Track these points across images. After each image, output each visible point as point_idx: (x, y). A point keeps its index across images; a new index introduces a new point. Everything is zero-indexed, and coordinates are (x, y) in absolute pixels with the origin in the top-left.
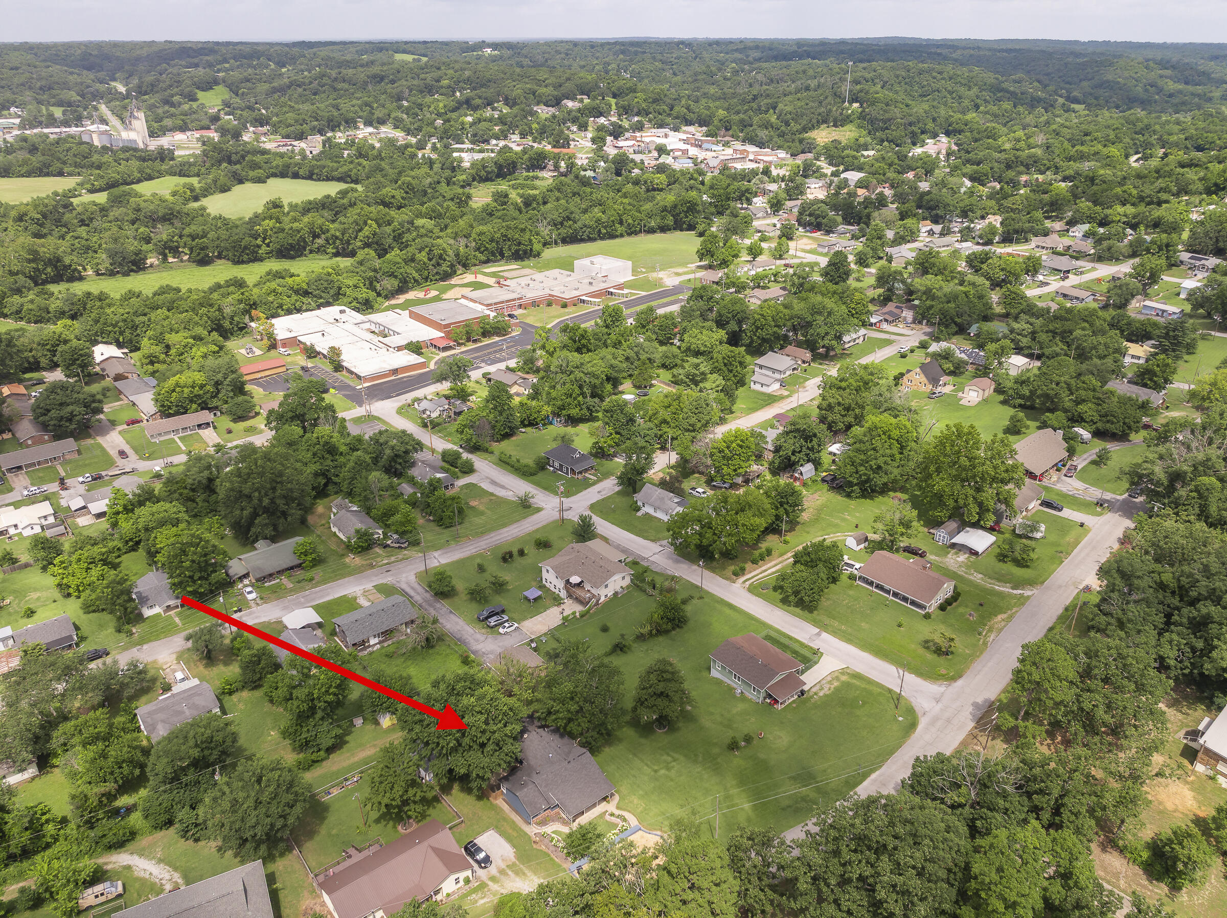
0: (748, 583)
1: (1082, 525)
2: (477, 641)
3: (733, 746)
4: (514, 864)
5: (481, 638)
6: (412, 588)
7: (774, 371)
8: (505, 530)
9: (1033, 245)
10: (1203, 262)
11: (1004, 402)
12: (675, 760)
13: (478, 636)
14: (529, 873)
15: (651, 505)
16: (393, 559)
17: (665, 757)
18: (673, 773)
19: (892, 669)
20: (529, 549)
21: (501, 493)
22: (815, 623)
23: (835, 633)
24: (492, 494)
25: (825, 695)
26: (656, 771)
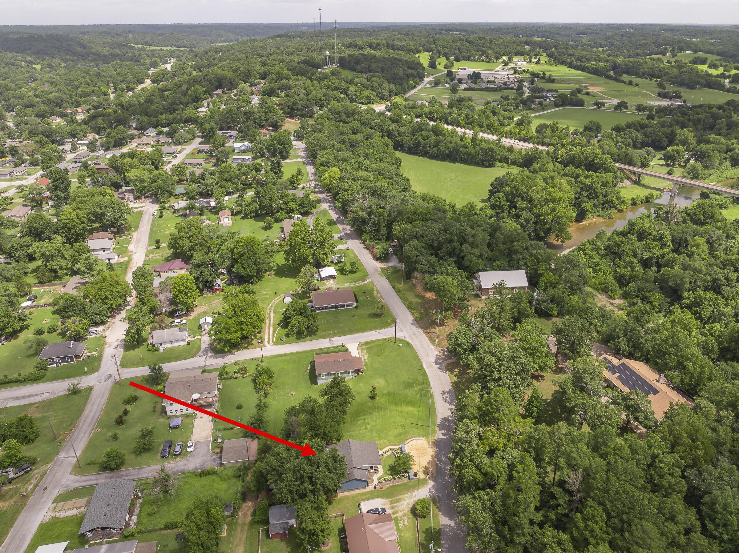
1: (348, 249)
2: (186, 465)
3: (372, 398)
4: (391, 501)
5: (185, 462)
6: (85, 481)
7: (104, 250)
8: (86, 412)
13: (181, 463)
14: (401, 497)
15: (167, 342)
16: (34, 482)
20: (129, 408)
21: (39, 399)
22: (324, 337)
24: (31, 405)
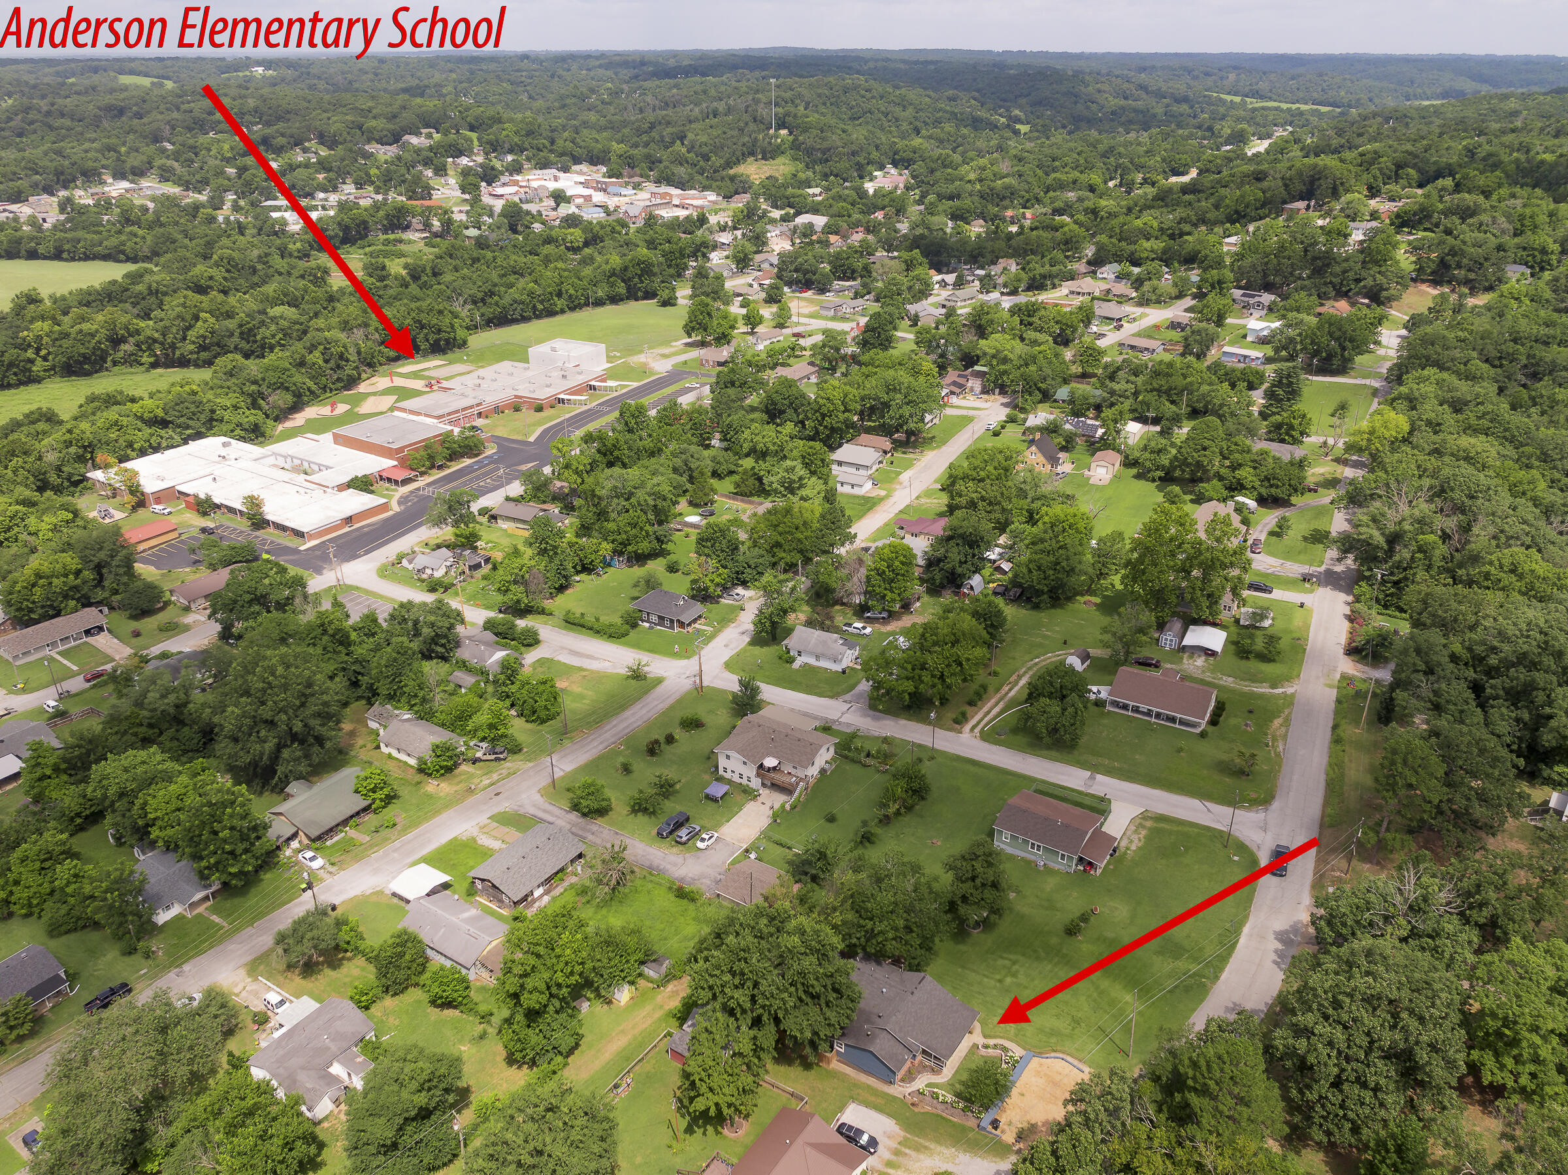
0: (977, 730)
1: (1302, 605)
2: (675, 865)
3: (1071, 931)
4: (906, 1139)
5: (680, 860)
6: (545, 811)
7: (858, 467)
8: (628, 713)
9: (1065, 291)
10: (1257, 299)
11: (1138, 476)
12: (1014, 963)
13: (672, 858)
14: (932, 1146)
15: (810, 653)
16: (495, 777)
17: (1000, 962)
18: (1022, 978)
19: (1196, 803)
20: (678, 734)
21: (594, 665)
22: (1083, 765)
23: (1110, 772)
24: (581, 669)
25: (1139, 848)
26: (1000, 981)
